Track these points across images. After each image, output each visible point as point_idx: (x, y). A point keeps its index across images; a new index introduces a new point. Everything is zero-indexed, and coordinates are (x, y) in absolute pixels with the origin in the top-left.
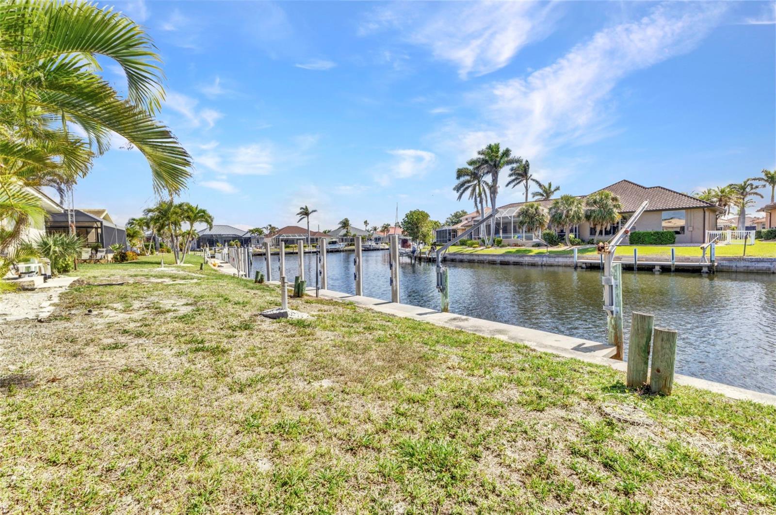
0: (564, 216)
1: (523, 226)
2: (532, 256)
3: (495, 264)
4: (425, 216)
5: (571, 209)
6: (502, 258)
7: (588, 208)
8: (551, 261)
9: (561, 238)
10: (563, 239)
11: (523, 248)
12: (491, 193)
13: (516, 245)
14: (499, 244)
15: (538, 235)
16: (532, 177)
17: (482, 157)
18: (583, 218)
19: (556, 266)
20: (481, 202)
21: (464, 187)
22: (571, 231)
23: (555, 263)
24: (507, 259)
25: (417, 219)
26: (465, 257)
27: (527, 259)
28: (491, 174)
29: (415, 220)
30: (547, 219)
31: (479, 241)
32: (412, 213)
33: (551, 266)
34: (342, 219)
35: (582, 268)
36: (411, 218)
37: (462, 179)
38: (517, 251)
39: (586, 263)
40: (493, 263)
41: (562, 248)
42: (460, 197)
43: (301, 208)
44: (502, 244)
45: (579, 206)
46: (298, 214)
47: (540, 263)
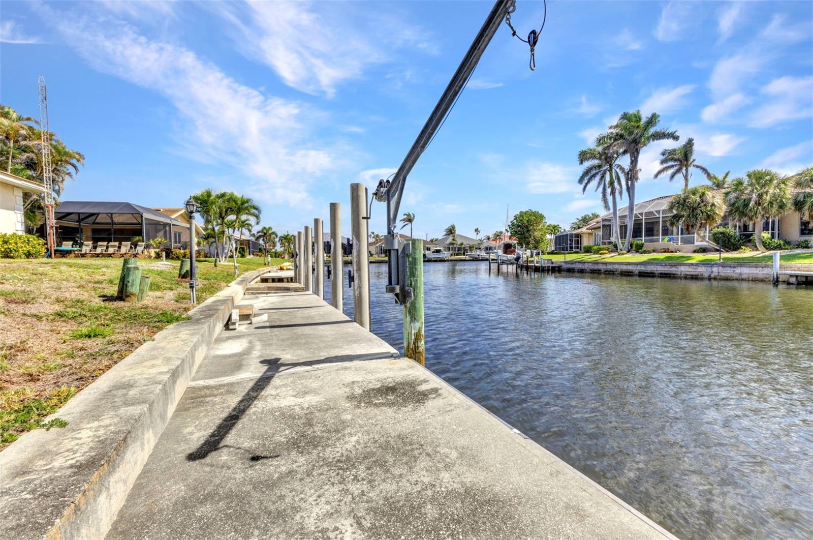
0: (752, 204)
1: (678, 221)
2: (692, 264)
3: (632, 276)
4: (539, 217)
5: (767, 192)
6: (642, 268)
7: (799, 190)
8: (728, 272)
9: (746, 238)
10: (750, 241)
11: (678, 254)
12: (627, 180)
13: (666, 251)
14: (639, 249)
15: (704, 236)
16: (695, 163)
17: (614, 131)
18: (789, 205)
19: (737, 280)
20: (613, 193)
21: (590, 175)
22: (766, 228)
23: (735, 276)
24: (650, 268)
25: (528, 221)
26: (586, 266)
27: (683, 270)
28: (629, 155)
29: (525, 222)
30: (722, 209)
31: (611, 246)
32: (522, 214)
33: (727, 279)
34: (448, 226)
35: (789, 283)
36: (521, 220)
37: (588, 164)
38: (666, 257)
39: (797, 276)
40: (627, 274)
41: (746, 253)
42: (584, 189)
43: (405, 215)
44: (644, 249)
45: (782, 186)
46: (401, 221)
47: (706, 275)
